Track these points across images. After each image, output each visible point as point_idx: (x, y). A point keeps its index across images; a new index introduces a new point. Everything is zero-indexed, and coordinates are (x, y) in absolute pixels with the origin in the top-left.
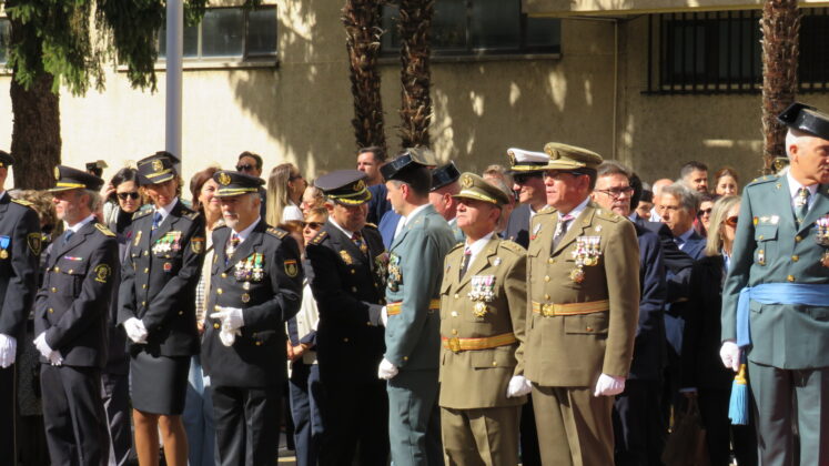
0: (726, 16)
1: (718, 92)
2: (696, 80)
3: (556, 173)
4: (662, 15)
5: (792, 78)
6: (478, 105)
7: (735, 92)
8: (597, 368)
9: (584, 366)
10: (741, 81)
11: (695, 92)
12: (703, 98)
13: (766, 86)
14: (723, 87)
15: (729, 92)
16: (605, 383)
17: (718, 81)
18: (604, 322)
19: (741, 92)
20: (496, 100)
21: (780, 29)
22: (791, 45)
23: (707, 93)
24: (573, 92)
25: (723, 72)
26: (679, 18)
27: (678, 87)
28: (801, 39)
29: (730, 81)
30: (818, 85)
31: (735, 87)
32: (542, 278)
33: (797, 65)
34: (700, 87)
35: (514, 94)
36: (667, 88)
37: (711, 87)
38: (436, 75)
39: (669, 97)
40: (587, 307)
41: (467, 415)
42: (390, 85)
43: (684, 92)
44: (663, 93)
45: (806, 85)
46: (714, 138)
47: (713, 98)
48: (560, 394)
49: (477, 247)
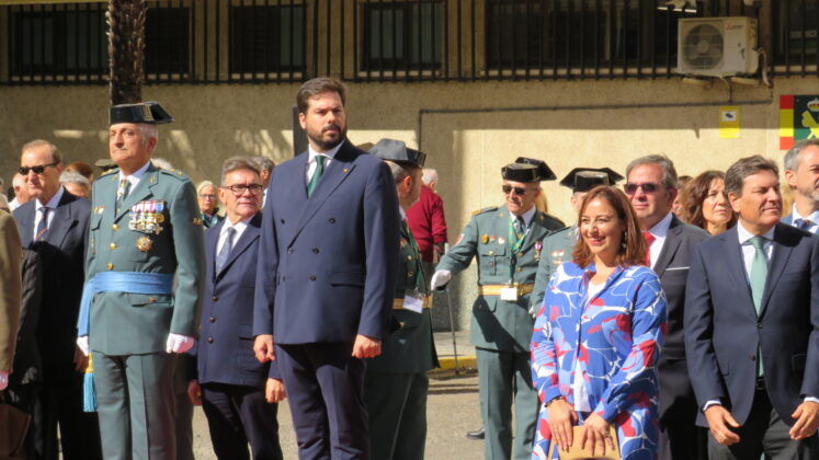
0: (73, 8)
1: (66, 83)
2: (44, 71)
4: (9, 7)
5: (138, 69)
7: (82, 83)
10: (89, 72)
11: (44, 83)
12: (51, 89)
14: (71, 78)
15: (78, 83)
17: (66, 72)
19: (89, 83)
21: (126, 21)
22: (136, 39)
23: (56, 84)
25: (71, 63)
26: (26, 9)
27: (27, 78)
28: (147, 32)
29: (78, 72)
30: (164, 77)
31: (83, 78)
33: (143, 58)
34: (49, 78)
36: (16, 79)
37: (60, 78)
39: (17, 88)
43: (33, 83)
44: (12, 84)
45: (152, 77)
46: (63, 128)
47: (62, 89)
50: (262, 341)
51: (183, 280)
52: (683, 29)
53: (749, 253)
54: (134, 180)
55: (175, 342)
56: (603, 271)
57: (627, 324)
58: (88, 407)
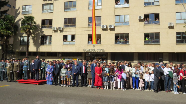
3: (16, 60)
6: (10, 56)
8: (18, 70)
9: (17, 70)
10: (25, 55)
13: (27, 56)
16: (18, 71)
18: (18, 68)
20: (11, 56)
21: (27, 53)
24: (16, 56)
28: (29, 53)
32: (14, 65)
35: (12, 56)
38: (7, 55)
40: (17, 67)
41: (8, 73)
42: (5, 55)
45: (29, 56)
48: (15, 72)
49: (9, 64)
50: (34, 69)
51: (29, 66)
52: (57, 54)
53: (58, 65)
54: (26, 61)
55: (28, 70)
56: (50, 66)
57: (52, 68)
58: (23, 73)
